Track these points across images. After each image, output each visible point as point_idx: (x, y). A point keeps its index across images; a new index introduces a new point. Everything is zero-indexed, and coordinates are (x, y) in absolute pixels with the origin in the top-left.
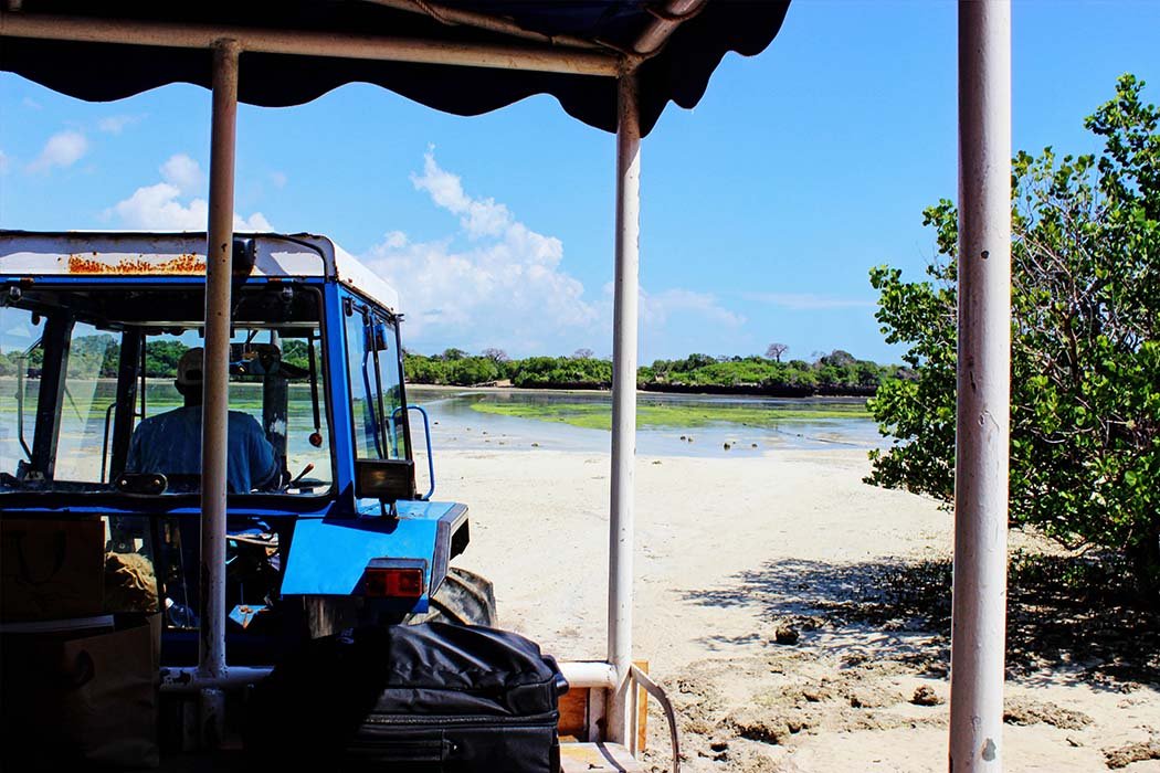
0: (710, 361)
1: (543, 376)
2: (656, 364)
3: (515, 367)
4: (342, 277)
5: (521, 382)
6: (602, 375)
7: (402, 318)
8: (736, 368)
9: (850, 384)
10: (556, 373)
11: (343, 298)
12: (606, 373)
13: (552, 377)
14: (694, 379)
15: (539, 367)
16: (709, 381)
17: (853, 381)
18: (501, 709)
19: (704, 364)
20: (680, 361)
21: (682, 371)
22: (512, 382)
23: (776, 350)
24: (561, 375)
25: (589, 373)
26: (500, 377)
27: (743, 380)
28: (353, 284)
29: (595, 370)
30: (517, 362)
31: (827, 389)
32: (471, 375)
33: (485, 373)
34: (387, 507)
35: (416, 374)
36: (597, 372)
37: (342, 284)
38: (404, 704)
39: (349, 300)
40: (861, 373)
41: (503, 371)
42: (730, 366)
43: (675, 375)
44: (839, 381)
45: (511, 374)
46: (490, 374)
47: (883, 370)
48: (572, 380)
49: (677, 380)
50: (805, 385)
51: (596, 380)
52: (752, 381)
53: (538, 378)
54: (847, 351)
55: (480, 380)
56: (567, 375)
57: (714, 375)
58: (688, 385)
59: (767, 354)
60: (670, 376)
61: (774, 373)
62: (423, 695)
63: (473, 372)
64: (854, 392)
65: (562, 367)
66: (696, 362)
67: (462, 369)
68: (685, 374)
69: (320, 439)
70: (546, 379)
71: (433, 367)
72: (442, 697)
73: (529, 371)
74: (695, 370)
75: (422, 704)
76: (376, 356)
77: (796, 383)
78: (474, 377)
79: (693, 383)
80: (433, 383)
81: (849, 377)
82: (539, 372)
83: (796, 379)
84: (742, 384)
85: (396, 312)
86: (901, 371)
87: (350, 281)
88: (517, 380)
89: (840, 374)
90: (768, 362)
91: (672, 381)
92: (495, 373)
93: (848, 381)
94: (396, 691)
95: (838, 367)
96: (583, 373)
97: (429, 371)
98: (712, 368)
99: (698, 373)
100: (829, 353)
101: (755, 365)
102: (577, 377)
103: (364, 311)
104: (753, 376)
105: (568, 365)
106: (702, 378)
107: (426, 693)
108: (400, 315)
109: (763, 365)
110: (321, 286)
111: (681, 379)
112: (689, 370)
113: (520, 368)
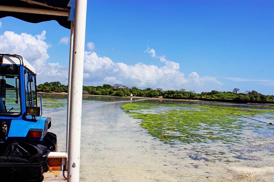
0: (217, 92)
1: (171, 95)
2: (202, 93)
3: (164, 93)
4: (24, 65)
5: (165, 97)
6: (187, 95)
7: (36, 75)
8: (225, 95)
9: (258, 100)
10: (175, 94)
11: (24, 70)
12: (188, 95)
13: (174, 96)
14: (213, 97)
15: (170, 93)
16: (217, 98)
17: (259, 99)
18: (28, 161)
19: (216, 93)
20: (209, 92)
21: (209, 95)
22: (163, 97)
23: (236, 90)
24: (176, 95)
25: (184, 95)
26: (160, 95)
27: (227, 98)
28: (26, 67)
29: (185, 94)
30: (165, 91)
31: (252, 101)
32: (152, 95)
33: (156, 94)
34: (33, 117)
35: (138, 94)
36: (186, 95)
37: (24, 66)
38: (5, 160)
39: (26, 70)
40: (261, 97)
41: (161, 94)
42: (223, 94)
43: (208, 96)
44: (255, 99)
45: (162, 94)
46: (157, 94)
47: (267, 96)
48: (179, 97)
49: (208, 97)
50: (247, 100)
51: (185, 97)
52: (230, 98)
53: (170, 96)
54: (256, 91)
55: (154, 96)
56: (177, 95)
57: (219, 96)
58: (211, 99)
59: (233, 91)
60: (206, 96)
61: (236, 96)
62: (9, 158)
63: (152, 94)
64: (259, 102)
65: (176, 93)
66: (214, 93)
67: (150, 93)
68: (210, 96)
69: (18, 101)
70: (172, 96)
71: (142, 92)
72: (14, 158)
73: (167, 94)
74: (213, 95)
75: (9, 160)
76: (30, 83)
77: (244, 99)
78: (153, 95)
79: (213, 98)
80: (142, 97)
81: (258, 98)
82: (170, 94)
83: (244, 98)
84: (227, 99)
85: (35, 73)
86: (272, 97)
87: (26, 66)
88: (164, 96)
89: (255, 97)
90: (234, 93)
91: (206, 98)
92: (158, 94)
93: (257, 99)
94: (3, 157)
95: (254, 95)
96: (182, 95)
97: (141, 93)
98: (218, 94)
99: (214, 96)
100: (251, 91)
101: (230, 94)
102: (180, 96)
103: (28, 73)
104: (230, 97)
105: (178, 92)
106: (215, 97)
107: (10, 157)
108: (36, 74)
109: (233, 94)
110: (19, 67)
111: (209, 97)
112: (212, 95)
113: (165, 93)
